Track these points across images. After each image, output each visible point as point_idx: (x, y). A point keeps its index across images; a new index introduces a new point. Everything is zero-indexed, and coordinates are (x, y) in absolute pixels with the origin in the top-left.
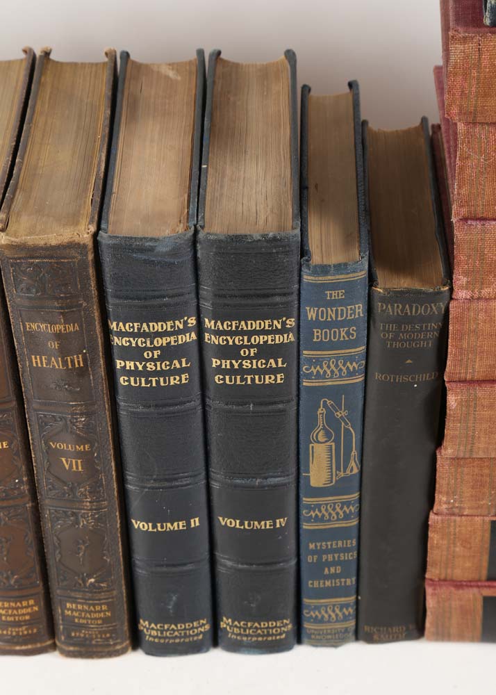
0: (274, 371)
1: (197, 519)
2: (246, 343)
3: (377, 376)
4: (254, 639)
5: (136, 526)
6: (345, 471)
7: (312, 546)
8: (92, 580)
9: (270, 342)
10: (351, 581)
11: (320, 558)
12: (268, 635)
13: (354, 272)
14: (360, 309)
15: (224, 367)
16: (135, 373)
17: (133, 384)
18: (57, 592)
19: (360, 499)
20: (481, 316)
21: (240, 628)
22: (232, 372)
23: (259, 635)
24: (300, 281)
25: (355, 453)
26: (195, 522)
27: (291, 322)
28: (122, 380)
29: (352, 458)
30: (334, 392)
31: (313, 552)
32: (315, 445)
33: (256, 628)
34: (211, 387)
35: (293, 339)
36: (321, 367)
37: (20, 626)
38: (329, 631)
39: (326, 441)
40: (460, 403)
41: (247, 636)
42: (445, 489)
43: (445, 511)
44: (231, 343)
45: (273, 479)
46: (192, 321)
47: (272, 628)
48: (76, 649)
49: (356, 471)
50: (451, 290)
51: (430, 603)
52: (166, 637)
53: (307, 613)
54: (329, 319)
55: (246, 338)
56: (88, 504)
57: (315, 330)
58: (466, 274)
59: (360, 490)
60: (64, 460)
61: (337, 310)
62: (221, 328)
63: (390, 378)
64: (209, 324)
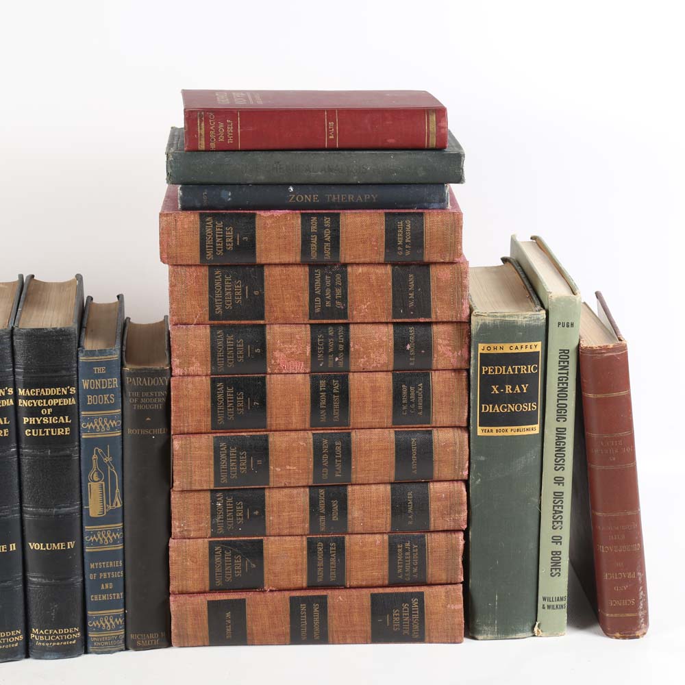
0: (63, 426)
1: (14, 545)
2: (45, 405)
3: (129, 431)
4: (54, 644)
6: (112, 505)
7: (92, 566)
9: (60, 404)
10: (120, 596)
11: (98, 576)
12: (64, 640)
13: (110, 355)
14: (115, 382)
15: (31, 423)
19: (123, 528)
20: (190, 386)
21: (44, 635)
22: (36, 426)
23: (57, 641)
24: (77, 362)
25: (118, 490)
26: (13, 547)
27: (73, 390)
29: (116, 495)
30: (103, 443)
31: (93, 571)
32: (92, 483)
33: (55, 634)
34: (23, 439)
35: (74, 403)
36: (94, 424)
38: (106, 638)
39: (98, 481)
40: (181, 447)
41: (49, 642)
42: (177, 516)
43: (179, 534)
44: (35, 405)
45: (65, 509)
46: (11, 391)
47: (67, 634)
49: (119, 505)
50: (171, 369)
51: (173, 607)
53: (91, 623)
54: (97, 388)
55: (45, 401)
57: (88, 396)
58: (178, 357)
59: (123, 522)
61: (101, 381)
62: (29, 394)
63: (137, 432)
64: (21, 392)
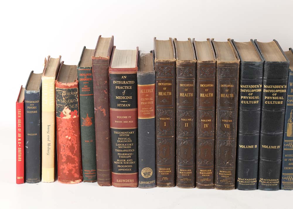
0: (280, 100)
2: (274, 92)
4: (269, 185)
5: (240, 147)
7: (286, 156)
8: (228, 163)
9: (280, 92)
11: (288, 160)
12: (273, 184)
15: (268, 99)
16: (246, 100)
17: (245, 103)
18: (217, 167)
21: (265, 181)
22: (270, 100)
23: (270, 184)
24: (289, 75)
26: (256, 146)
27: (286, 87)
28: (242, 102)
31: (286, 158)
32: (289, 123)
33: (270, 181)
34: (264, 105)
35: (286, 91)
36: (292, 100)
37: (207, 178)
38: (289, 184)
39: (292, 123)
41: (267, 184)
44: (270, 92)
45: (277, 133)
46: (261, 86)
47: (274, 181)
48: (221, 186)
52: (245, 183)
53: (283, 178)
55: (274, 90)
56: (230, 138)
57: (291, 89)
60: (225, 125)
62: (268, 88)
64: (265, 86)
